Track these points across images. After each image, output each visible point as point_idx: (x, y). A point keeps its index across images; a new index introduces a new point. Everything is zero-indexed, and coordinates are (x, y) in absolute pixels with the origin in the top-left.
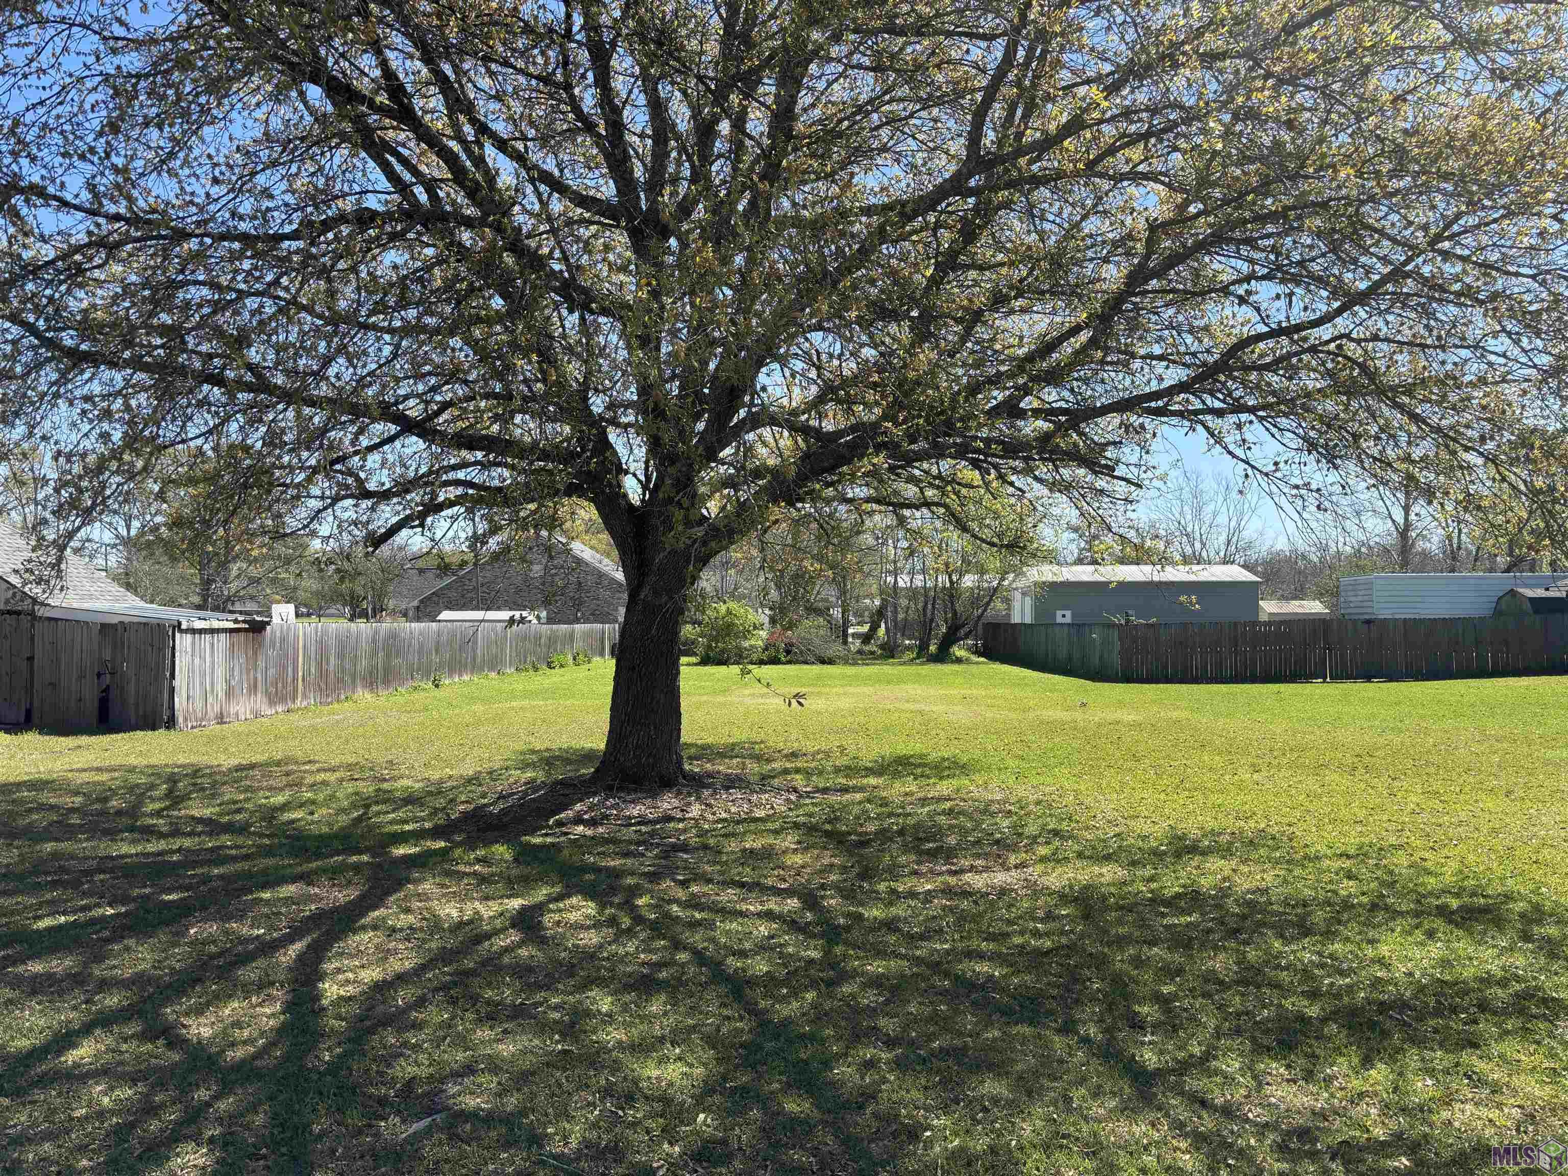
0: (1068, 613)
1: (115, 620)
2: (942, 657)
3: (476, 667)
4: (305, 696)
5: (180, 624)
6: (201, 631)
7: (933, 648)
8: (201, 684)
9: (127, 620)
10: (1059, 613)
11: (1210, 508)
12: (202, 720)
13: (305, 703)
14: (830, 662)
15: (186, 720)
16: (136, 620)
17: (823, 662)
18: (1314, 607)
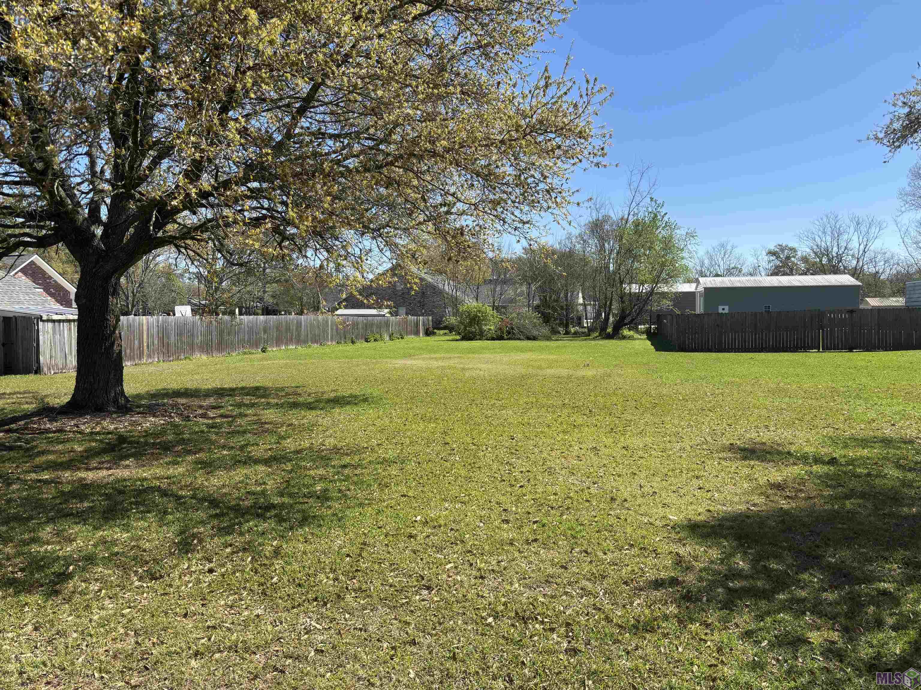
0: (727, 308)
1: (11, 315)
2: (615, 335)
3: (299, 341)
4: (149, 356)
5: (41, 317)
6: (59, 321)
7: (610, 330)
8: (61, 350)
9: (17, 315)
10: (720, 308)
11: (845, 237)
12: (62, 369)
13: (150, 361)
14: (534, 338)
15: (49, 369)
16: (21, 315)
17: (529, 338)
18: (897, 302)
